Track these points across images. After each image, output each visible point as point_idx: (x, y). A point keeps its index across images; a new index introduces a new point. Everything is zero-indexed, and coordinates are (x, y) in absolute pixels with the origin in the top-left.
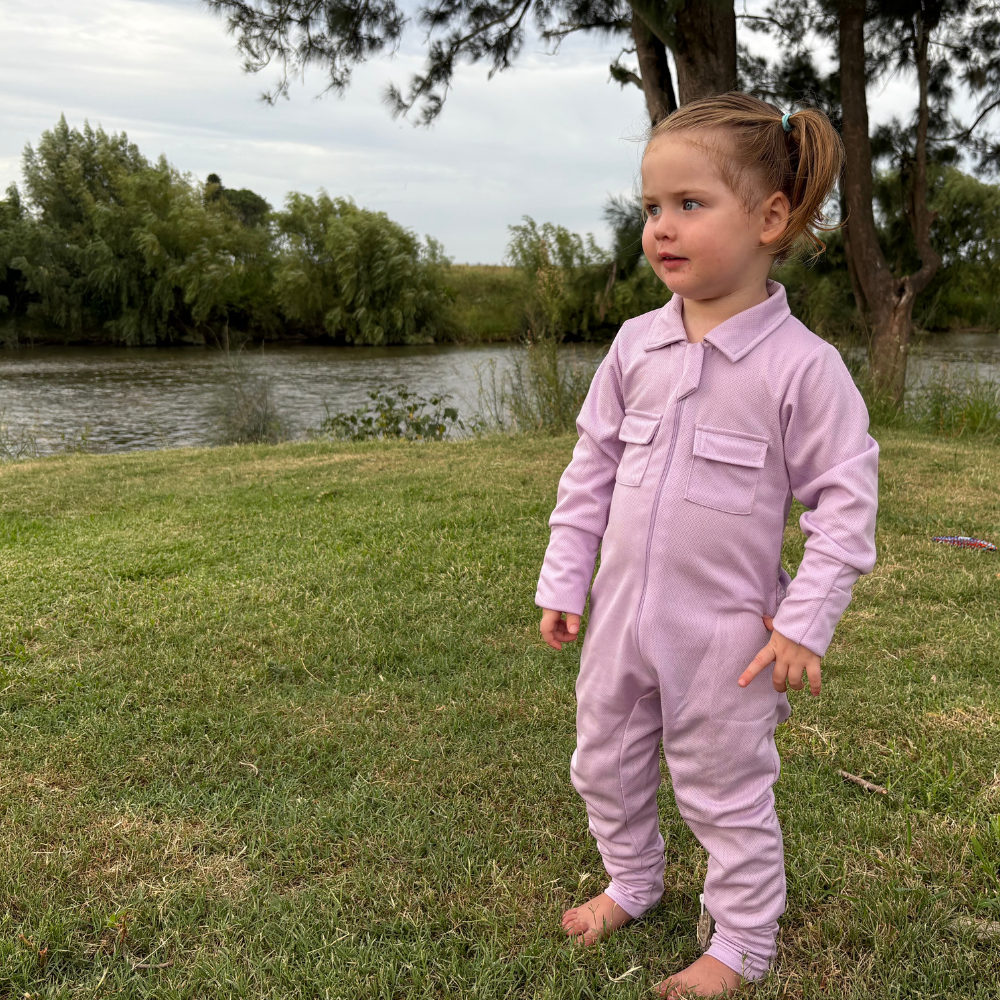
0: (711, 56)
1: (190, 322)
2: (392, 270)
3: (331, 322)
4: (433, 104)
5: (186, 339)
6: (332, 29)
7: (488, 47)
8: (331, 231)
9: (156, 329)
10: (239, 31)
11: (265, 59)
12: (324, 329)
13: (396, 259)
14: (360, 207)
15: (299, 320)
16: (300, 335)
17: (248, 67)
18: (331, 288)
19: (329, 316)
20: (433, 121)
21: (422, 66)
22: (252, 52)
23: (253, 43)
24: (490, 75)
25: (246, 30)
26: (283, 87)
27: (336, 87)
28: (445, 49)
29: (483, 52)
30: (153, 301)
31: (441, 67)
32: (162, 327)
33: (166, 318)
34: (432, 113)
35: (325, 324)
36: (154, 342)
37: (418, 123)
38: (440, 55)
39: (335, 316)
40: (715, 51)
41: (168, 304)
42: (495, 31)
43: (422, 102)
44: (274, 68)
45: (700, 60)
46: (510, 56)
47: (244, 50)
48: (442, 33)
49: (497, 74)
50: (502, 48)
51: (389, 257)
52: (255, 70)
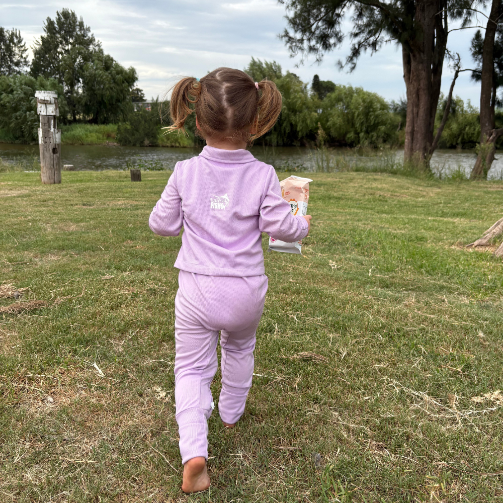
0: (422, 54)
1: (296, 138)
2: (377, 116)
3: (349, 138)
4: (353, 65)
5: (293, 144)
6: (317, 42)
7: (369, 45)
8: (353, 101)
9: (283, 140)
10: (289, 45)
11: (296, 53)
12: (346, 141)
13: (379, 112)
14: (365, 90)
15: (336, 138)
16: (337, 144)
17: (291, 56)
18: (351, 124)
19: (348, 136)
20: (353, 71)
21: (349, 53)
22: (293, 51)
23: (293, 48)
24: (372, 55)
25: (291, 44)
26: (302, 62)
27: (317, 62)
28: (357, 46)
29: (367, 47)
30: (283, 128)
31: (356, 52)
32: (285, 139)
33: (287, 135)
34: (353, 68)
35: (346, 139)
36: (282, 145)
37: (348, 72)
38: (355, 48)
39: (351, 135)
40: (423, 52)
41: (288, 130)
42: (372, 39)
43: (350, 65)
44: (299, 55)
45: (417, 55)
46: (377, 48)
47: (291, 50)
48: (356, 41)
49: (374, 54)
50: (374, 45)
51: (376, 111)
52: (293, 57)
